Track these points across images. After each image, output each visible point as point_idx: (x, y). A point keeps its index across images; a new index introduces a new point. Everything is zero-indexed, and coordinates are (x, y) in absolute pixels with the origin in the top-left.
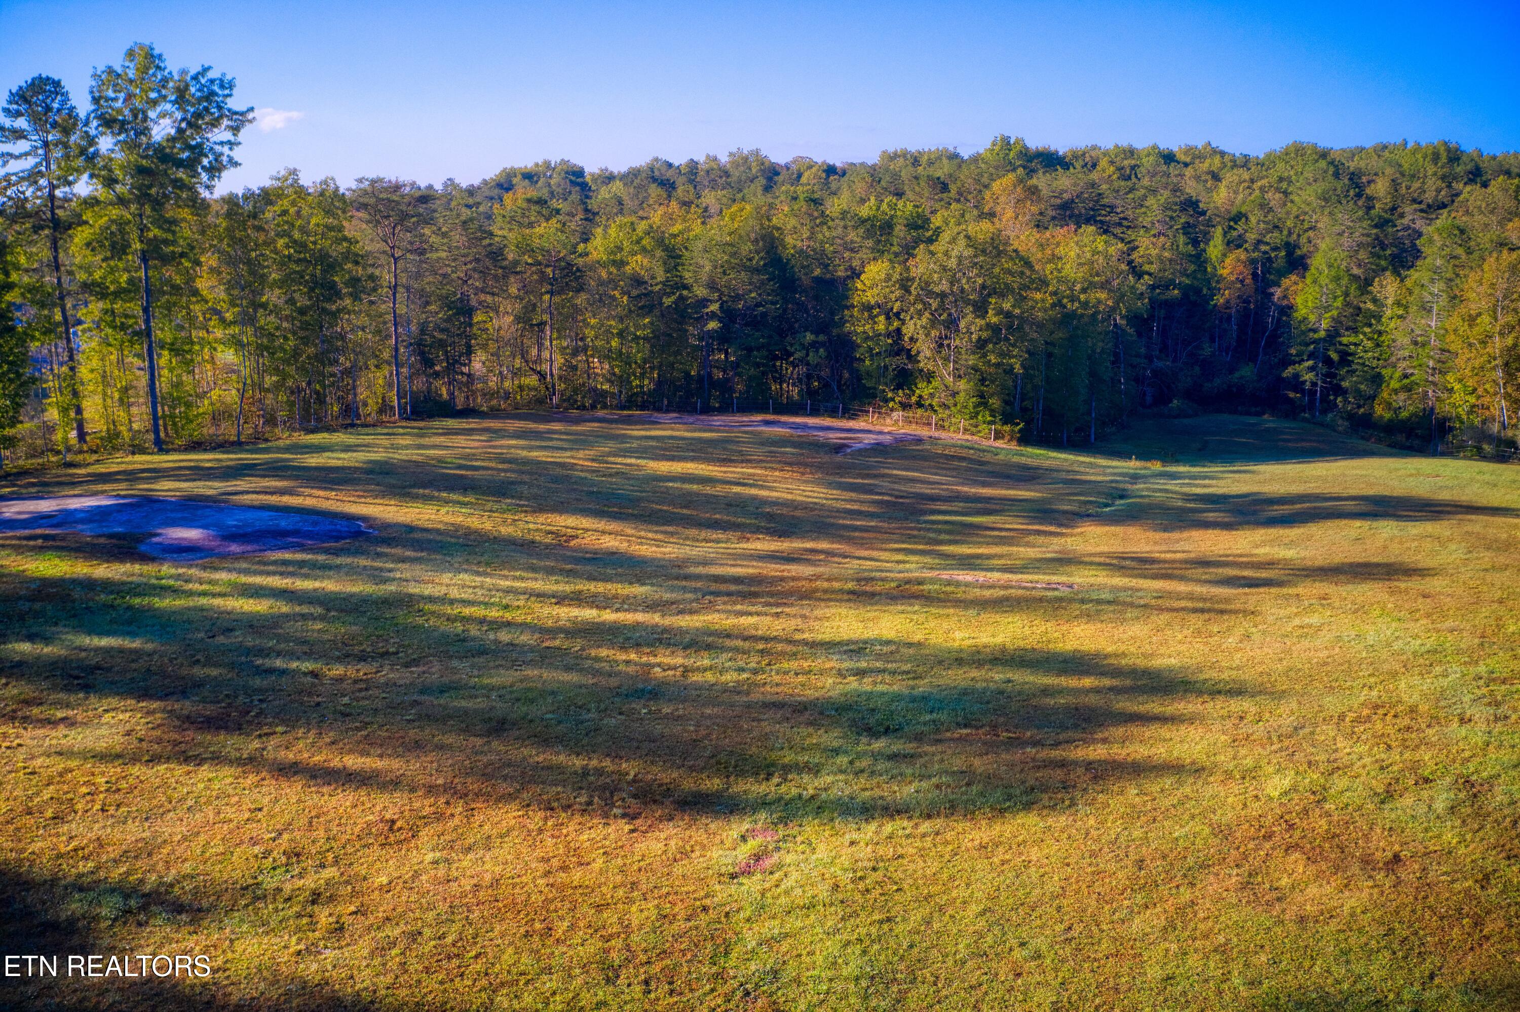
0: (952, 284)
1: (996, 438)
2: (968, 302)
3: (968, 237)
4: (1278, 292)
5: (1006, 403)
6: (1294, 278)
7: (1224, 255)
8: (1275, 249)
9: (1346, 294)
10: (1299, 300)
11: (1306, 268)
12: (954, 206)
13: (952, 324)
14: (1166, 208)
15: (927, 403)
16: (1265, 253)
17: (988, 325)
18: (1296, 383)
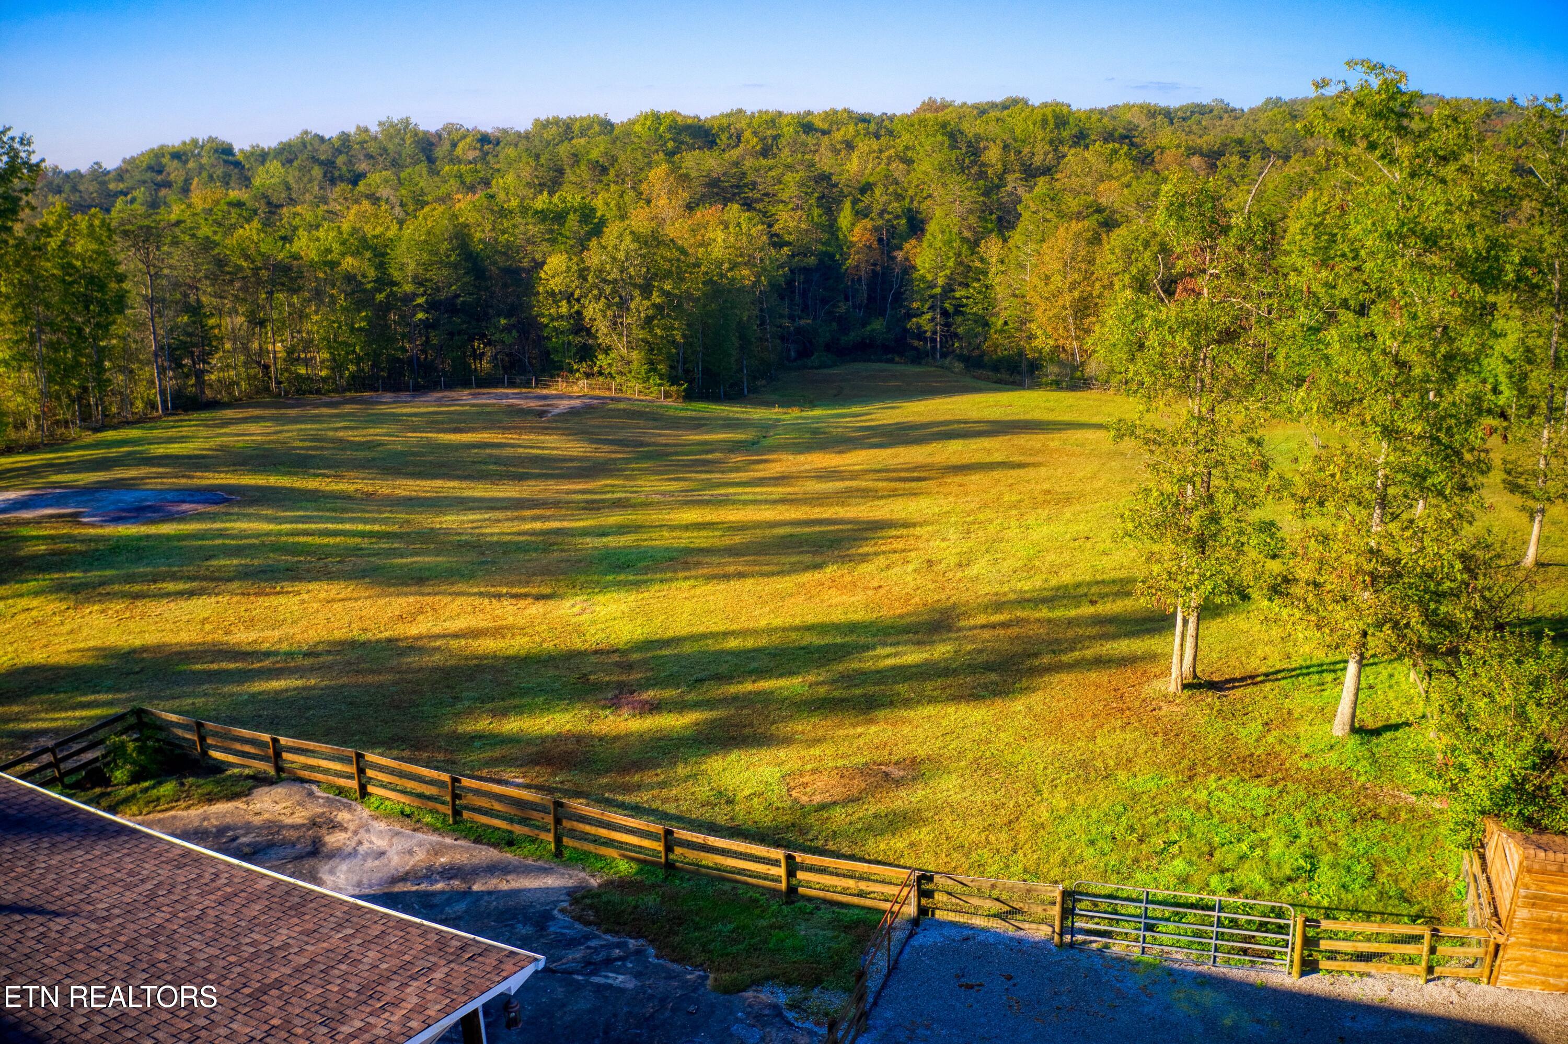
0: (622, 272)
1: (665, 397)
2: (635, 286)
3: (632, 232)
4: (900, 255)
5: (671, 367)
6: (913, 242)
7: (853, 225)
8: (897, 217)
9: (959, 255)
10: (918, 262)
11: (923, 231)
12: (613, 187)
13: (623, 305)
14: (802, 184)
15: (607, 372)
16: (889, 221)
17: (653, 305)
18: (920, 335)
